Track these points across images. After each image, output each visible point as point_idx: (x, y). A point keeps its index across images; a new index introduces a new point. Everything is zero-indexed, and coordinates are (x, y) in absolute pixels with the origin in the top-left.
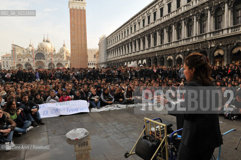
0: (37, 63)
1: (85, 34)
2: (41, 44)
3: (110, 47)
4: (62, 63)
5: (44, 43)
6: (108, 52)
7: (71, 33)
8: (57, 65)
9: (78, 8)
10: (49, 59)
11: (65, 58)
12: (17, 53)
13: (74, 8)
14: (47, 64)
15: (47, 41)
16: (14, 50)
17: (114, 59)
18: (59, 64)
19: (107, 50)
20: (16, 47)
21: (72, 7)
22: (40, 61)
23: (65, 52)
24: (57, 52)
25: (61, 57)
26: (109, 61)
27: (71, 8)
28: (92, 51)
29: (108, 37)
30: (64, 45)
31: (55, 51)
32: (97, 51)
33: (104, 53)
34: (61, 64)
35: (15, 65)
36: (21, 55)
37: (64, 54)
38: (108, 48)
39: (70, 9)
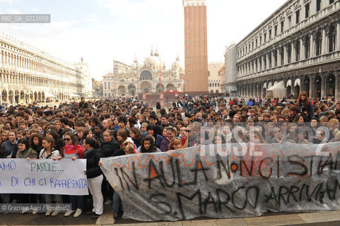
0: (142, 84)
1: (205, 41)
2: (148, 59)
3: (242, 59)
4: (174, 83)
5: (152, 57)
6: (238, 66)
7: (186, 42)
8: (167, 87)
9: (195, 5)
10: (157, 78)
11: (178, 76)
12: (120, 71)
13: (190, 5)
14: (154, 86)
15: (156, 55)
16: (116, 69)
17: (247, 78)
18: (170, 85)
19: (237, 64)
20: (119, 64)
21: (188, 4)
22: (145, 82)
23: (178, 68)
24: (167, 69)
25: (172, 75)
26: (240, 81)
27: (186, 5)
28: (214, 66)
29: (238, 44)
30: (177, 59)
31: (164, 67)
32: (222, 66)
33: (231, 68)
34: (173, 86)
35: (117, 88)
36: (123, 74)
37: (177, 71)
38: (238, 61)
39: (185, 8)
